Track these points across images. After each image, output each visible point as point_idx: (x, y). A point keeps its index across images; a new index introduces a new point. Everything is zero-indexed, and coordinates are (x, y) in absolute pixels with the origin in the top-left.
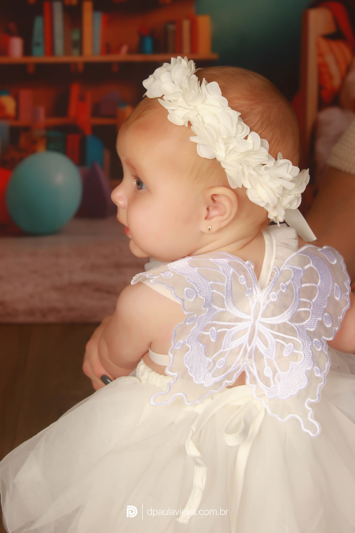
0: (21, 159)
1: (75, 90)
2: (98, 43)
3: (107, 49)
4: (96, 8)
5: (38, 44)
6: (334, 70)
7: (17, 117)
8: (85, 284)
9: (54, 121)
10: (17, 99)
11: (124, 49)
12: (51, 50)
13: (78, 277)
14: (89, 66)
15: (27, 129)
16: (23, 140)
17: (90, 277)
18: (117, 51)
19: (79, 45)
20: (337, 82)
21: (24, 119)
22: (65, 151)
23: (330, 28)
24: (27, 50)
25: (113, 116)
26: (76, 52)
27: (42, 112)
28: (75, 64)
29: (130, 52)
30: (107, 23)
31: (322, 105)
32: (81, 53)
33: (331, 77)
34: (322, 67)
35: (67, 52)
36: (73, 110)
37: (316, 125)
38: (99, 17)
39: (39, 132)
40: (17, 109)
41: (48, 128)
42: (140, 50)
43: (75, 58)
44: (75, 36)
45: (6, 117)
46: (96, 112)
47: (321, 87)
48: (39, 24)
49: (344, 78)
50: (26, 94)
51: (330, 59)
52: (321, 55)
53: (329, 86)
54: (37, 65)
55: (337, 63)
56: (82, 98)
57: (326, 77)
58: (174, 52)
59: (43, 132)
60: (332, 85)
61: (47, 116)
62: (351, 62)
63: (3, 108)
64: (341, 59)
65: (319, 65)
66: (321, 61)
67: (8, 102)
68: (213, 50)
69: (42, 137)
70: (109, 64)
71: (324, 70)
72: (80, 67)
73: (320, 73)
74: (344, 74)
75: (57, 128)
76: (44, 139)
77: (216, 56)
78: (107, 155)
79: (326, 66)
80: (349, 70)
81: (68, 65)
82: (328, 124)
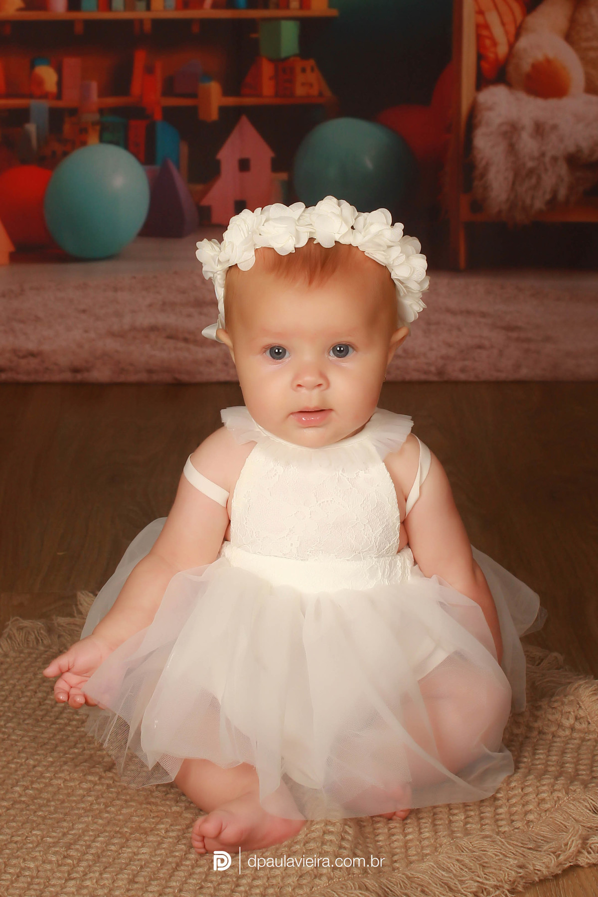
0: (65, 154)
1: (140, 59)
3: (185, 0)
6: (498, 32)
7: (59, 95)
8: (153, 329)
9: (111, 101)
10: (59, 71)
11: (208, 1)
12: (107, 3)
13: (145, 319)
14: (159, 24)
15: (74, 112)
16: (67, 127)
17: (162, 319)
18: (199, 4)
20: (502, 50)
21: (71, 98)
22: (127, 145)
24: (74, 3)
25: (194, 96)
26: (142, 5)
27: (94, 86)
28: (141, 21)
29: (214, 6)
31: (482, 82)
32: (148, 8)
33: (495, 44)
34: (482, 28)
35: (129, 6)
36: (136, 87)
37: (474, 109)
39: (92, 117)
40: (60, 84)
41: (101, 111)
42: (230, 3)
43: (140, 13)
45: (45, 96)
46: (169, 89)
47: (480, 57)
49: (511, 46)
50: (72, 63)
51: (493, 19)
52: (480, 12)
53: (491, 55)
54: (90, 24)
55: (503, 24)
56: (149, 70)
57: (488, 42)
58: (278, 6)
59: (96, 117)
60: (496, 54)
61: (101, 95)
62: (523, 22)
63: (40, 82)
64: (508, 18)
65: (478, 26)
66: (481, 19)
67: (48, 75)
68: (331, 5)
69: (94, 124)
70: (187, 22)
71: (485, 33)
72: (148, 27)
73: (479, 38)
74: (512, 39)
75: (114, 111)
76: (98, 128)
77: (334, 13)
78: (184, 149)
79: (486, 26)
80: (519, 31)
81: (129, 23)
82: (490, 109)
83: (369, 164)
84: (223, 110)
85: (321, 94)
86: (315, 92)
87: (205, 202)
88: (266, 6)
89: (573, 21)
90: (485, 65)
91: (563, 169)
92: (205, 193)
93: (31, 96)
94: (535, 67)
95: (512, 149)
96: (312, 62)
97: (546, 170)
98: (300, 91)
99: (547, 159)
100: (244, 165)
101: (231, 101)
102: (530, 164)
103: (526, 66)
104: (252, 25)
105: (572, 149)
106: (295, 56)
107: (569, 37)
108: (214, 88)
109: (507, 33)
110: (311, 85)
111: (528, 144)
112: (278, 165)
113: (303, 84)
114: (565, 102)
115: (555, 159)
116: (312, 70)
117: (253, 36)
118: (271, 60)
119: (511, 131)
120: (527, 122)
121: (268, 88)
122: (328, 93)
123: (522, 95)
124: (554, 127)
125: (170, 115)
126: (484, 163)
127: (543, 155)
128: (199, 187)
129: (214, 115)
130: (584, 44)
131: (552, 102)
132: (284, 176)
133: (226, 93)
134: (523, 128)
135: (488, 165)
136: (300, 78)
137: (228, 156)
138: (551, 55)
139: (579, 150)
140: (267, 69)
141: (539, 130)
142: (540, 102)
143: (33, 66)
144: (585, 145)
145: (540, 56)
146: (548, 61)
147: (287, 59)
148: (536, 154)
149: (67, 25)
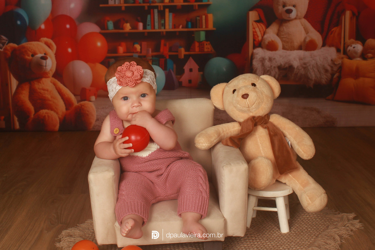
1: (163, 42)
2: (171, 24)
3: (174, 26)
4: (170, 12)
5: (149, 25)
6: (259, 34)
7: (141, 52)
9: (155, 53)
10: (141, 46)
11: (181, 26)
12: (153, 27)
14: (167, 32)
15: (145, 57)
18: (178, 27)
19: (164, 25)
20: (260, 38)
21: (144, 53)
22: (159, 65)
23: (257, 18)
24: (145, 27)
25: (177, 52)
26: (163, 28)
27: (150, 50)
28: (163, 32)
29: (182, 28)
30: (174, 17)
31: (255, 47)
32: (165, 28)
33: (258, 37)
34: (255, 33)
35: (159, 28)
36: (162, 50)
37: (253, 54)
38: (171, 14)
40: (141, 49)
41: (152, 56)
42: (187, 27)
43: (162, 30)
44: (163, 22)
45: (137, 52)
46: (170, 50)
47: (254, 40)
48: (149, 17)
49: (262, 37)
50: (144, 43)
51: (257, 30)
52: (254, 28)
53: (257, 40)
54: (148, 33)
55: (260, 31)
56: (165, 45)
57: (256, 36)
58: (199, 27)
59: (151, 58)
60: (258, 39)
61: (152, 52)
62: (265, 31)
63: (136, 49)
64: (261, 30)
65: (253, 32)
66: (254, 30)
67: (138, 47)
68: (214, 27)
69: (150, 60)
70: (175, 32)
71: (255, 34)
72: (165, 33)
73: (254, 35)
74: (263, 35)
75: (156, 56)
76: (151, 61)
77: (215, 29)
78: (175, 66)
79: (256, 32)
80: (264, 33)
81: (160, 32)
82: (257, 54)
83: (225, 69)
84: (185, 55)
85: (211, 51)
86: (210, 50)
87: (181, 80)
88: (196, 28)
89: (279, 30)
90: (255, 42)
91: (277, 70)
92: (180, 78)
93: (133, 53)
94: (269, 43)
95: (263, 65)
96: (209, 42)
97: (272, 70)
98: (206, 50)
99: (273, 67)
100: (191, 70)
101: (187, 53)
102: (268, 69)
103: (266, 42)
104: (192, 32)
105: (279, 64)
106: (205, 40)
107: (278, 34)
108: (183, 50)
109: (261, 34)
110: (209, 48)
111: (267, 63)
112: (200, 70)
113: (206, 48)
114: (277, 52)
115: (274, 67)
116: (209, 44)
117: (193, 35)
118: (198, 42)
119: (263, 60)
120: (267, 57)
121: (197, 49)
122: (213, 50)
123: (266, 50)
124: (274, 59)
125: (171, 57)
126: (255, 69)
127: (271, 66)
128: (179, 76)
129: (183, 57)
130: (282, 36)
131: (274, 52)
132: (202, 73)
133: (186, 51)
134: (266, 59)
135: (256, 69)
136: (206, 47)
137: (186, 68)
138: (273, 39)
139: (281, 65)
140: (197, 44)
141: (270, 60)
142: (270, 52)
143: (134, 45)
144: (283, 63)
145: (270, 40)
146: (272, 41)
147: (202, 41)
148: (269, 66)
149: (143, 33)
